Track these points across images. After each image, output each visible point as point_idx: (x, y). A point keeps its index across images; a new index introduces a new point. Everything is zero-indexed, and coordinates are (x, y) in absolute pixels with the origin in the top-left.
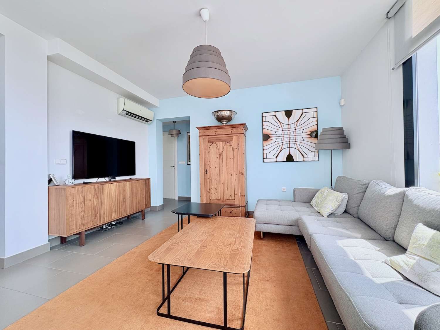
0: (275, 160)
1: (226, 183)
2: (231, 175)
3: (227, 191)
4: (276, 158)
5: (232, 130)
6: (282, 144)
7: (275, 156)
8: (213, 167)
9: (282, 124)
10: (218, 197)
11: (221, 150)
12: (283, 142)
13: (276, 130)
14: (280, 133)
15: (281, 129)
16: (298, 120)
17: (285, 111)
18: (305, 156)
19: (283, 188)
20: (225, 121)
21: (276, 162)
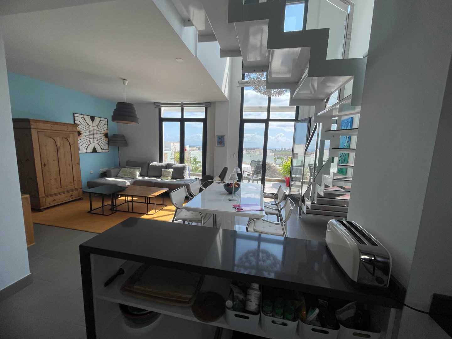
0: (85, 152)
1: (65, 173)
3: (67, 179)
4: (86, 150)
6: (89, 140)
7: (85, 149)
8: (51, 160)
9: (89, 125)
10: (59, 186)
12: (90, 139)
13: (85, 129)
14: (88, 132)
15: (88, 129)
16: (98, 125)
17: (90, 116)
18: (103, 149)
19: (91, 171)
21: (86, 153)
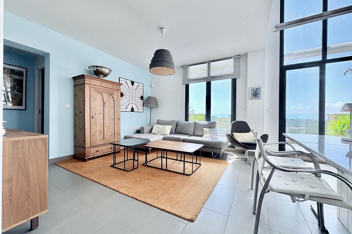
1: (108, 126)
2: (112, 120)
3: (109, 132)
4: (126, 109)
5: (113, 86)
6: (129, 100)
8: (98, 113)
9: (129, 88)
10: (102, 138)
11: (105, 100)
13: (127, 92)
14: (128, 94)
15: (129, 91)
16: (136, 88)
17: (131, 81)
18: (139, 109)
20: (102, 75)
21: (126, 111)
